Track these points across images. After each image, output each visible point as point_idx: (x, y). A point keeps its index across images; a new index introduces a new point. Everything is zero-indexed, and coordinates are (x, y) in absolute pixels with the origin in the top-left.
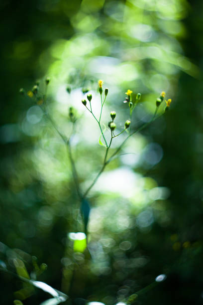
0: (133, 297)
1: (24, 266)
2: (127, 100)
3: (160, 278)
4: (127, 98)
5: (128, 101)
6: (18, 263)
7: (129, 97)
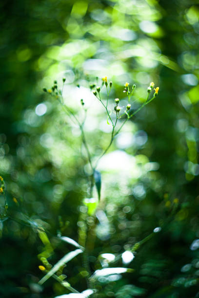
0: (137, 245)
2: (125, 90)
3: (157, 230)
4: (126, 89)
5: (127, 90)
7: (127, 88)
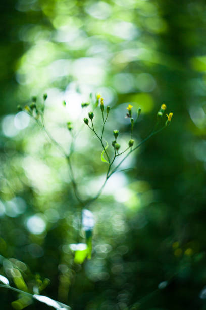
1: (21, 275)
2: (128, 115)
3: (163, 285)
6: (14, 273)
7: (130, 111)
